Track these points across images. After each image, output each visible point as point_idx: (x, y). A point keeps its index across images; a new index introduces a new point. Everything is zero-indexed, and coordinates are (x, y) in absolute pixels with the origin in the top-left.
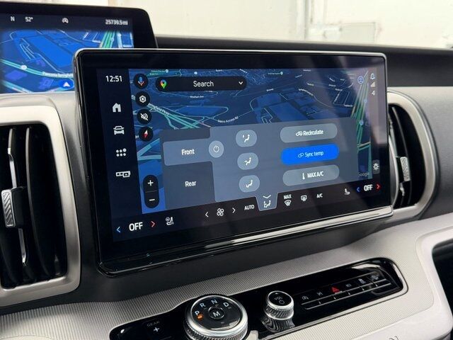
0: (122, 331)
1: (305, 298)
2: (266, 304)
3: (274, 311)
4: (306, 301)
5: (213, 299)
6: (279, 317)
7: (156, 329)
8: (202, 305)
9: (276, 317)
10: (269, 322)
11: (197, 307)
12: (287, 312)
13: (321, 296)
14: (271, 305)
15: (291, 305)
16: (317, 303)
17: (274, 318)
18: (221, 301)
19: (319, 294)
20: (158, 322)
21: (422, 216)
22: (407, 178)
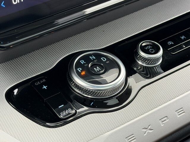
0: (16, 91)
1: (170, 43)
2: (137, 53)
3: (144, 60)
4: (172, 45)
5: (91, 55)
6: (148, 64)
7: (45, 87)
8: (82, 62)
9: (146, 64)
10: (141, 68)
11: (78, 65)
12: (157, 59)
13: (185, 40)
14: (142, 54)
15: (161, 52)
16: (181, 47)
17: (144, 65)
18: (98, 56)
19: (183, 38)
20: (44, 80)
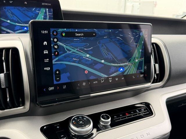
0: (45, 128)
1: (115, 117)
2: (100, 119)
3: (103, 122)
4: (116, 118)
5: (80, 116)
6: (105, 124)
7: (58, 127)
8: (76, 119)
10: (101, 126)
11: (74, 119)
12: (108, 122)
13: (122, 116)
14: (102, 119)
15: (110, 119)
16: (119, 119)
17: (103, 124)
18: (83, 117)
19: (121, 115)
20: (59, 124)
21: (163, 87)
22: (158, 72)
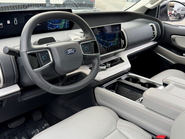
4: (111, 64)
21: (125, 50)
22: (123, 44)
